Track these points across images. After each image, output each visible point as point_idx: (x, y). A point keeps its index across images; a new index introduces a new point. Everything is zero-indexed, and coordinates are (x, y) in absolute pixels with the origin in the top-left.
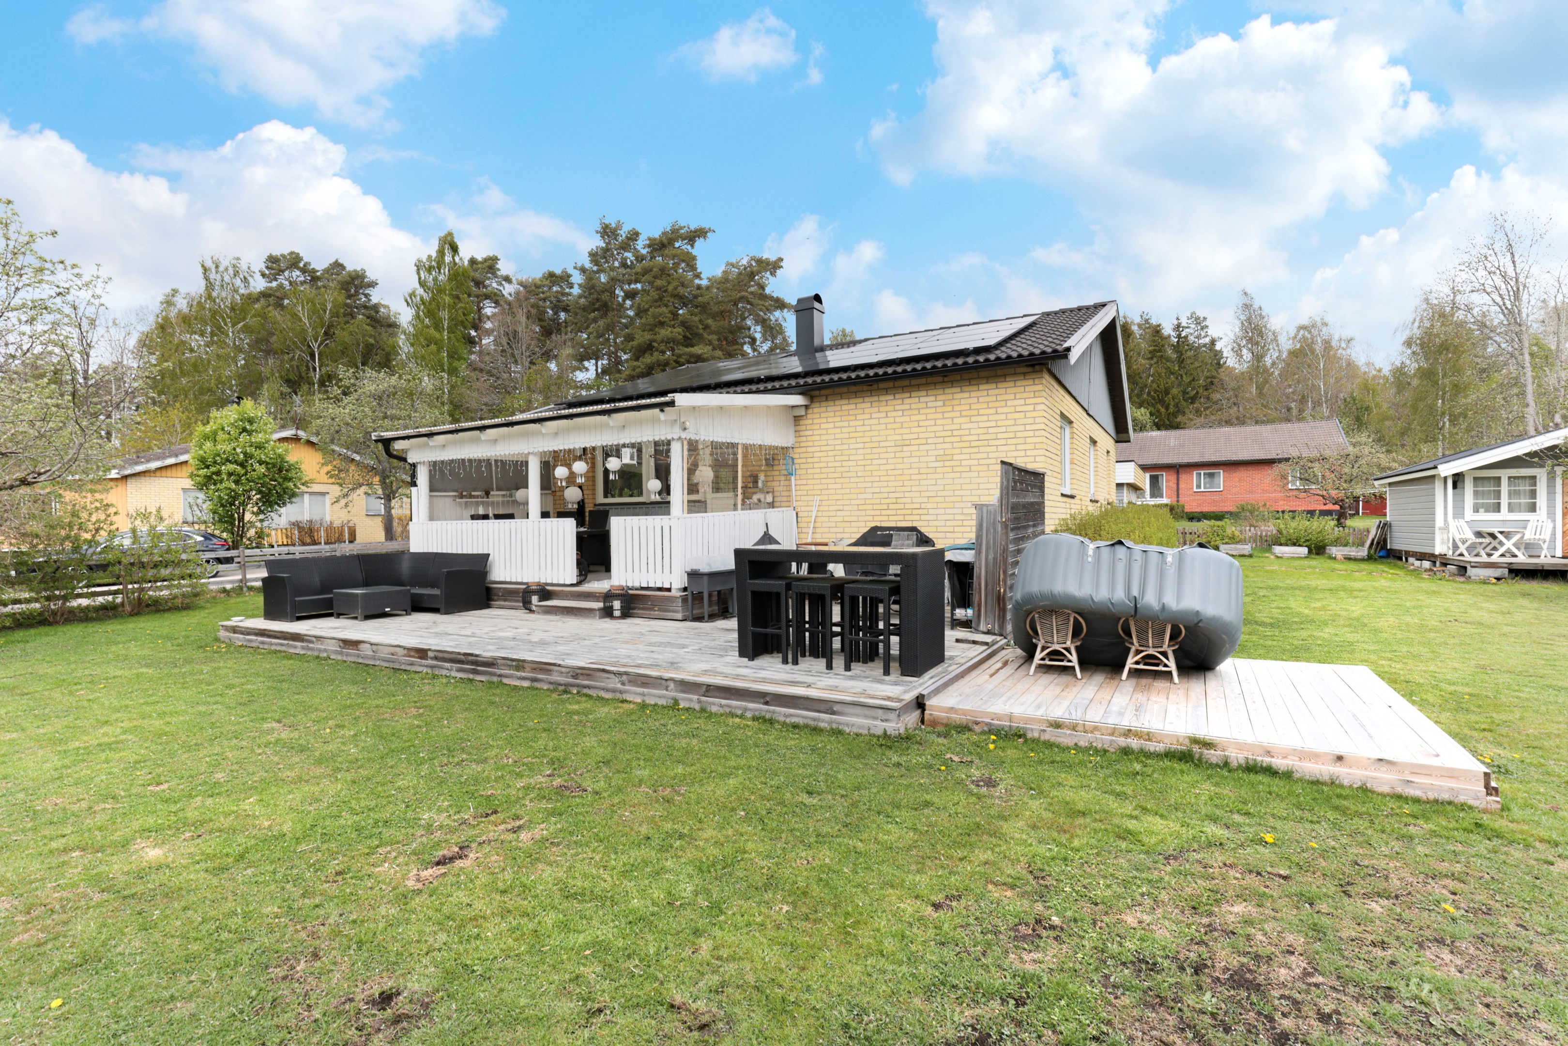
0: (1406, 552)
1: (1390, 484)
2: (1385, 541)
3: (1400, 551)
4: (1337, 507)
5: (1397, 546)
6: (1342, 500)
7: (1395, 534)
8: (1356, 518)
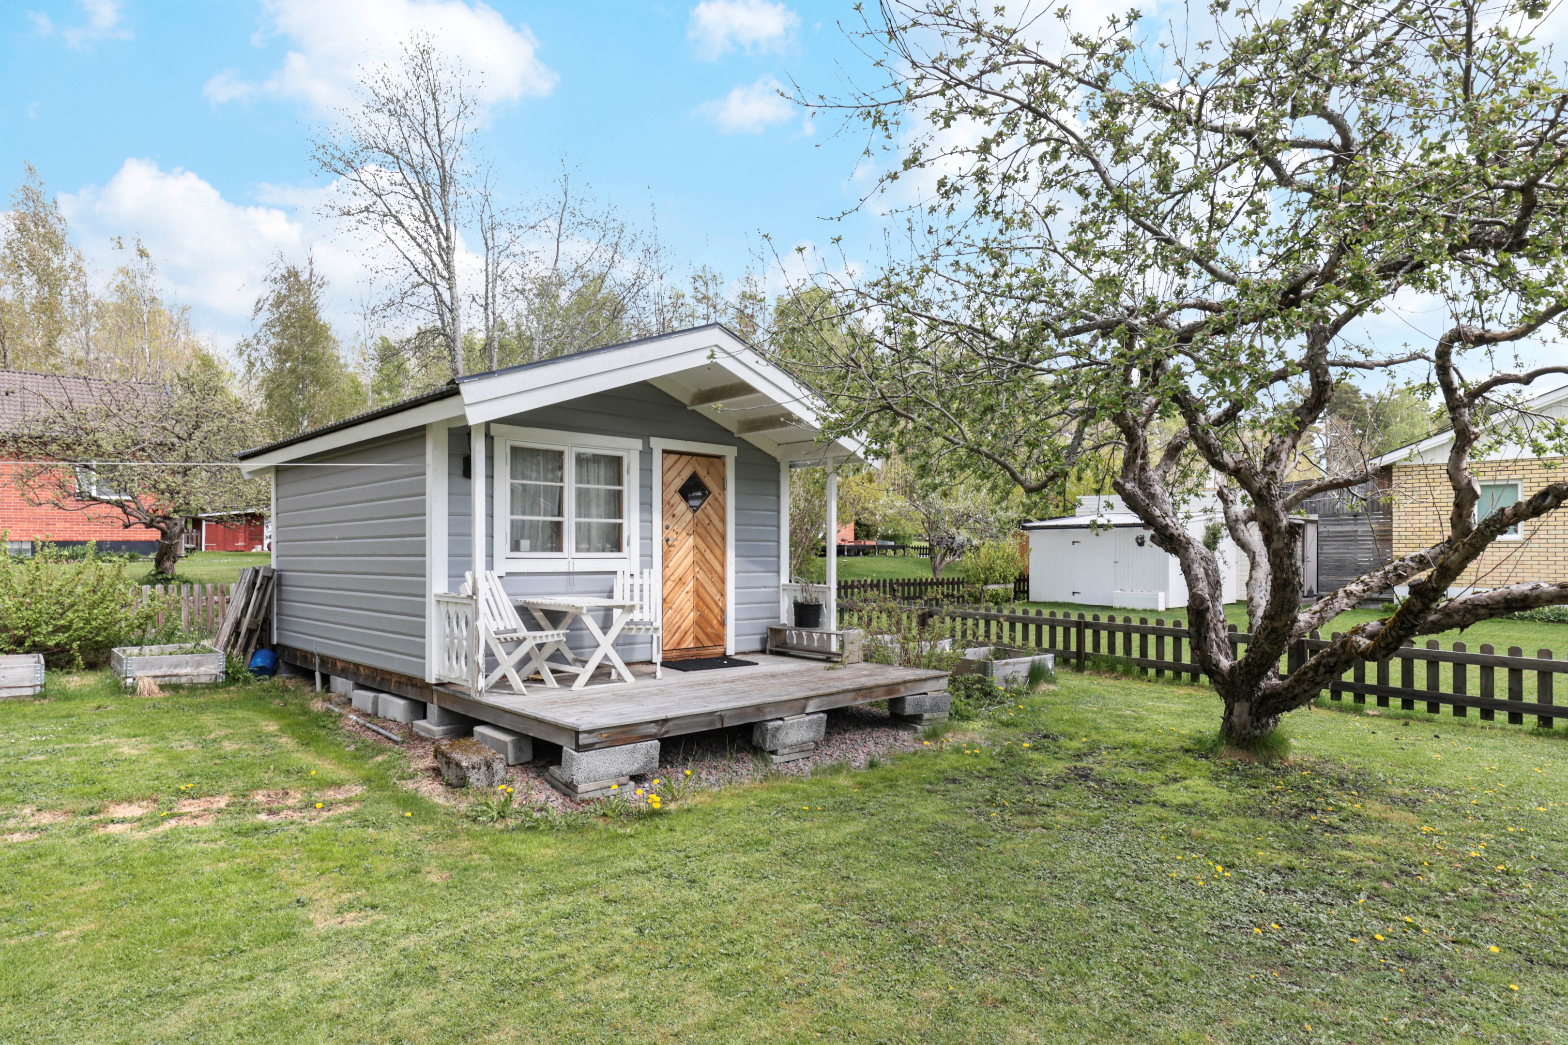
0: (324, 660)
1: (278, 470)
2: (267, 622)
3: (307, 656)
4: (154, 535)
5: (299, 641)
6: (166, 518)
7: (294, 607)
8: (196, 557)
